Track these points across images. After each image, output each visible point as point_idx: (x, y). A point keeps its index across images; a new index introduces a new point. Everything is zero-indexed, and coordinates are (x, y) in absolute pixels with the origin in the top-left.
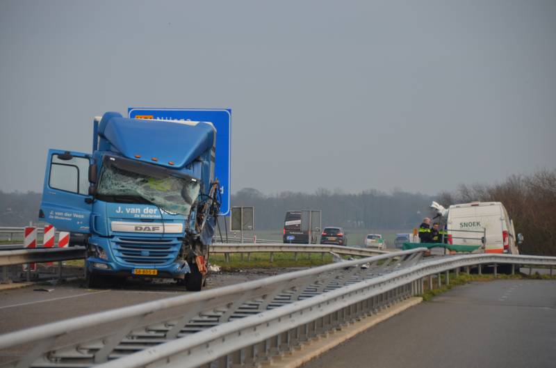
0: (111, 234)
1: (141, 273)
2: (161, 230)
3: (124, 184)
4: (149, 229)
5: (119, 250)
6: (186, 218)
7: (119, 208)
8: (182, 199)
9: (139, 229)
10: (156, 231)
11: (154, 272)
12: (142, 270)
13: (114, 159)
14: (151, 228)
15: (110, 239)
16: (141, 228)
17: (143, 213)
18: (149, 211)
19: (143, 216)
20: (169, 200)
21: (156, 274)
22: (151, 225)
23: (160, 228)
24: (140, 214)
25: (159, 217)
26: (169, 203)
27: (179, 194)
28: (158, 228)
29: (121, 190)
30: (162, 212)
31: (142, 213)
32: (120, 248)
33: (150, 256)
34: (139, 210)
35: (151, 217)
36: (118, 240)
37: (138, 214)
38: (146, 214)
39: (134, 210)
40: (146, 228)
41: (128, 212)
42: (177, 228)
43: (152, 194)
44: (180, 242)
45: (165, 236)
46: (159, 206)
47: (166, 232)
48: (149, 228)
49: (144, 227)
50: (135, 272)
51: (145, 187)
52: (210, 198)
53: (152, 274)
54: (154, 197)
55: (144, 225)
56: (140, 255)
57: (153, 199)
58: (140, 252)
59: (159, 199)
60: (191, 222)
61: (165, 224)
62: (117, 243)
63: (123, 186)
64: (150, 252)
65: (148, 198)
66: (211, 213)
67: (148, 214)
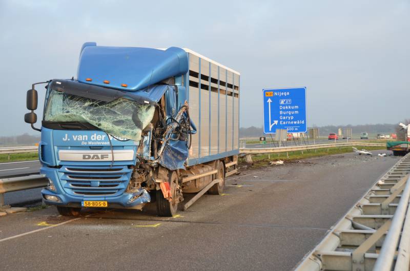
0: (58, 163)
1: (91, 205)
2: (110, 159)
3: (70, 109)
4: (98, 158)
5: (68, 181)
6: (138, 144)
7: (66, 136)
8: (132, 123)
9: (87, 157)
10: (105, 159)
11: (104, 204)
12: (91, 202)
13: (60, 83)
14: (100, 156)
15: (58, 170)
16: (89, 157)
17: (91, 140)
18: (97, 138)
19: (90, 143)
20: (118, 125)
21: (106, 206)
22: (99, 153)
23: (109, 156)
24: (87, 142)
25: (108, 143)
26: (117, 128)
27: (130, 118)
28: (107, 156)
29: (66, 116)
30: (111, 138)
31: (89, 140)
32: (68, 177)
33: (100, 186)
34: (86, 136)
35: (99, 144)
36: (67, 170)
37: (85, 141)
38: (94, 141)
39: (81, 137)
40: (94, 156)
41: (75, 139)
42: (127, 155)
43: (99, 119)
44: (131, 170)
45: (115, 164)
46: (107, 132)
47: (115, 160)
48: (97, 156)
49: (92, 155)
50: (84, 204)
51: (91, 112)
52: (176, 121)
53: (102, 206)
54: (101, 122)
55: (92, 153)
56: (90, 186)
57: (100, 125)
58: (90, 182)
59: (106, 125)
60: (145, 149)
61: (114, 151)
62: (66, 173)
63: (68, 112)
64: (101, 182)
65: (94, 123)
66: (175, 137)
67: (97, 140)
